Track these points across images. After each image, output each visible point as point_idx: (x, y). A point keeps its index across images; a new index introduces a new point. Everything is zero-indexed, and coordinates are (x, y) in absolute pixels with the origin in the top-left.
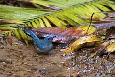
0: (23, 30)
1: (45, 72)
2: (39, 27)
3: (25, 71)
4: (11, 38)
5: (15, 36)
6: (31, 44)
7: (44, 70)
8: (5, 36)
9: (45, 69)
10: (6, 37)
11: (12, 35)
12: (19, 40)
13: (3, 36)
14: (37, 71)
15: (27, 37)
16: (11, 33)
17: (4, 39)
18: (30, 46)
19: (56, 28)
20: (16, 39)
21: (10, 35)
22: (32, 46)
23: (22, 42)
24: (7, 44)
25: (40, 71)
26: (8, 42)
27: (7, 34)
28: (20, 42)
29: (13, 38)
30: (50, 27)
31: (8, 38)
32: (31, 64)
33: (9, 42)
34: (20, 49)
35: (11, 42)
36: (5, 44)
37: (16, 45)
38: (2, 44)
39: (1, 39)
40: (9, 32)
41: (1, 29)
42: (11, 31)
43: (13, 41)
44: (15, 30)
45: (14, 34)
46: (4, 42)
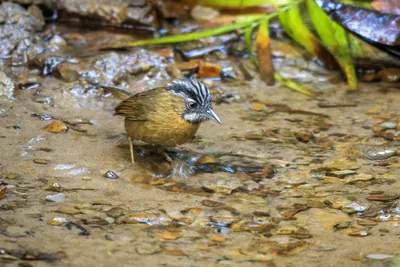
3: (340, 209)
4: (269, 45)
5: (287, 36)
6: (370, 75)
8: (237, 37)
10: (245, 43)
11: (273, 34)
12: (307, 58)
13: (226, 38)
14: (397, 209)
15: (350, 45)
16: (271, 21)
17: (233, 54)
18: (361, 85)
20: (293, 55)
21: (264, 32)
22: (374, 88)
23: (326, 67)
24: (248, 77)
26: (252, 66)
27: (248, 31)
28: (313, 66)
29: (277, 49)
31: (254, 49)
32: (370, 177)
33: (257, 69)
35: (267, 68)
36: (241, 76)
37: (292, 85)
38: (225, 78)
39: (218, 53)
40: (256, 21)
41: (215, 7)
42: (268, 13)
43: (278, 63)
44: (287, 11)
45: (281, 27)
46: (234, 70)
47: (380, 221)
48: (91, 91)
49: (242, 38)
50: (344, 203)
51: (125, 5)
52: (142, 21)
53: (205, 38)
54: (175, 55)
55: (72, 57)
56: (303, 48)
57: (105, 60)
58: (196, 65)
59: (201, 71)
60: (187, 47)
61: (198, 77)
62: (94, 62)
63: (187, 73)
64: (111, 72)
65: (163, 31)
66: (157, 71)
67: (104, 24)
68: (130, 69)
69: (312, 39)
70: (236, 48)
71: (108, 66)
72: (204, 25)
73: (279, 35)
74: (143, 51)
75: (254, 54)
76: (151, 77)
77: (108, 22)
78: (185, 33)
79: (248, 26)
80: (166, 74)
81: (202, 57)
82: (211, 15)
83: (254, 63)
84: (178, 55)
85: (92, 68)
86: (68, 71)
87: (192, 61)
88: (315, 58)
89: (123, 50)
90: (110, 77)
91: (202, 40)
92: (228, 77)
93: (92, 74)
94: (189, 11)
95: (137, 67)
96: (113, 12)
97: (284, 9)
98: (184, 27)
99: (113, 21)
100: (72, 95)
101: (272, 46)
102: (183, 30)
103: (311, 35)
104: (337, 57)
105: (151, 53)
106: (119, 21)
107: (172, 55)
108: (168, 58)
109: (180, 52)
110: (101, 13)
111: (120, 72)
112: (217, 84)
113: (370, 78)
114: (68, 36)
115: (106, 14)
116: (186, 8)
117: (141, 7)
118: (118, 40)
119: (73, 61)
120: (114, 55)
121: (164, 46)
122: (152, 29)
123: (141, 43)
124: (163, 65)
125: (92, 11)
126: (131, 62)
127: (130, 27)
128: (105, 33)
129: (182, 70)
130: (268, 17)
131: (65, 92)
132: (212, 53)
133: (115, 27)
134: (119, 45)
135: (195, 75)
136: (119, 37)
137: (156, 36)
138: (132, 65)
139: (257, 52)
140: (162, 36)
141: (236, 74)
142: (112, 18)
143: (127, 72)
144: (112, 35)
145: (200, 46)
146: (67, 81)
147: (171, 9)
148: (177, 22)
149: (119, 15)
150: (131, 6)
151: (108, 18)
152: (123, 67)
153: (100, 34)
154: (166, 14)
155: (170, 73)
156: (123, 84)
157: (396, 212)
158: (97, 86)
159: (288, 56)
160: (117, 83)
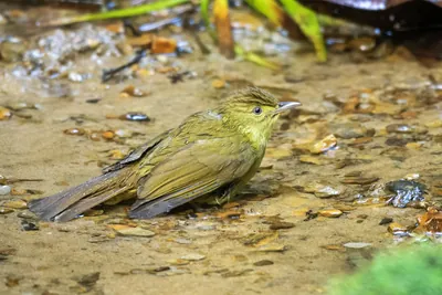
1: (417, 190)
3: (312, 193)
4: (228, 19)
5: (248, 5)
7: (414, 183)
8: (192, 8)
9: (416, 176)
10: (201, 15)
11: (231, 4)
12: (270, 27)
13: (180, 10)
14: (376, 192)
17: (188, 27)
23: (291, 37)
24: (205, 51)
25: (391, 189)
26: (210, 39)
27: (204, 1)
28: (276, 37)
29: (237, 20)
31: (212, 20)
33: (216, 43)
34: (281, 77)
35: (227, 41)
36: (197, 51)
37: (254, 58)
38: (179, 53)
39: (172, 27)
46: (190, 45)
48: (35, 73)
49: (199, 10)
50: (317, 187)
53: (157, 10)
54: (126, 30)
55: (14, 36)
56: (266, 18)
57: (50, 38)
58: (149, 41)
59: (154, 47)
60: (138, 22)
61: (152, 54)
62: (37, 41)
63: (139, 49)
65: (112, 5)
66: (107, 49)
68: (77, 47)
69: (276, 9)
71: (53, 45)
73: (238, 4)
74: (89, 27)
75: (212, 26)
76: (100, 55)
78: (135, 6)
80: (116, 52)
81: (155, 31)
83: (211, 35)
84: (130, 31)
85: (37, 47)
86: (10, 52)
87: (144, 36)
88: (279, 28)
89: (68, 27)
90: (54, 56)
91: (154, 13)
92: (185, 52)
93: (36, 54)
95: (84, 45)
100: (14, 77)
101: (232, 17)
102: (133, 3)
104: (302, 26)
105: (99, 28)
107: (122, 30)
108: (118, 34)
109: (132, 27)
111: (66, 51)
112: (172, 59)
113: (341, 48)
114: (8, 13)
118: (64, 15)
119: (15, 40)
120: (59, 32)
121: (113, 20)
122: (100, 2)
123: (86, 17)
124: (114, 42)
126: (78, 39)
127: (75, 2)
128: (48, 9)
129: (134, 46)
131: (7, 75)
132: (166, 27)
133: (60, 2)
134: (66, 21)
135: (148, 52)
136: (63, 12)
137: (104, 9)
138: (79, 43)
139: (215, 24)
140: (110, 9)
141: (193, 48)
143: (74, 50)
144: (56, 11)
145: (152, 19)
146: (9, 62)
152: (69, 45)
153: (42, 10)
155: (121, 50)
156: (70, 63)
157: (375, 196)
158: (42, 67)
159: (249, 26)
160: (63, 62)
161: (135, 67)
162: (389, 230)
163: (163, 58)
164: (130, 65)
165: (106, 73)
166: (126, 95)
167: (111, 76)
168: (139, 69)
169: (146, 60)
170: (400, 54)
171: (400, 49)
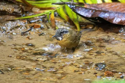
0: (71, 9)
1: (104, 66)
2: (94, 3)
5: (59, 16)
7: (103, 64)
9: (104, 62)
11: (55, 16)
12: (65, 22)
13: (42, 17)
14: (93, 66)
15: (78, 18)
16: (54, 12)
17: (44, 21)
18: (81, 30)
19: (119, 4)
20: (61, 21)
21: (53, 15)
23: (71, 24)
24: (48, 28)
25: (97, 65)
26: (49, 25)
27: (48, 15)
28: (67, 25)
29: (56, 20)
30: (109, 3)
31: (50, 20)
33: (51, 26)
35: (54, 25)
38: (42, 28)
39: (40, 21)
40: (50, 12)
41: (39, 8)
42: (54, 9)
43: (57, 24)
44: (59, 9)
45: (58, 13)
46: (44, 26)
47: (88, 69)
48: (4, 32)
49: (46, 17)
51: (13, 8)
52: (18, 12)
53: (36, 17)
54: (27, 22)
56: (64, 19)
57: (8, 23)
58: (34, 25)
59: (35, 26)
60: (31, 20)
61: (34, 28)
62: (5, 24)
63: (31, 27)
64: (9, 27)
65: (24, 15)
66: (22, 27)
67: (7, 13)
68: (15, 26)
69: (67, 17)
70: (45, 19)
71: (8, 25)
72: (35, 13)
73: (57, 16)
74: (18, 21)
75: (50, 21)
76: (21, 28)
77: (9, 12)
78: (30, 16)
79: (48, 13)
80: (25, 27)
81: (35, 22)
82: (37, 10)
83: (50, 24)
84: (28, 22)
85: (4, 26)
87: (32, 24)
88: (67, 22)
89: (13, 21)
90: (9, 28)
91: (35, 17)
92: (43, 28)
93: (4, 27)
94: (31, 9)
95: (17, 25)
96: (10, 10)
97: (58, 8)
98: (30, 14)
99: (10, 12)
101: (55, 19)
102: (30, 15)
103: (67, 16)
104: (74, 22)
105: (21, 21)
106: (12, 12)
107: (26, 22)
109: (29, 21)
110: (6, 10)
111: (12, 27)
112: (39, 30)
113: (84, 28)
115: (8, 10)
116: (30, 8)
117: (18, 8)
118: (11, 18)
120: (10, 22)
121: (24, 19)
122: (21, 14)
123: (18, 18)
124: (24, 25)
125: (4, 9)
126: (15, 24)
127: (15, 14)
128: (7, 16)
129: (29, 26)
130: (54, 11)
132: (38, 21)
133: (10, 14)
134: (11, 19)
135: (33, 27)
136: (11, 17)
137: (22, 16)
139: (51, 21)
140: (24, 16)
141: (45, 27)
142: (10, 11)
143: (14, 27)
144: (9, 16)
145: (34, 19)
147: (26, 9)
148: (28, 12)
149: (11, 10)
150: (15, 8)
151: (8, 11)
152: (13, 25)
153: (6, 16)
154: (25, 10)
155: (26, 27)
156: (13, 30)
157: (92, 67)
158: (5, 31)
159: (60, 22)
160: (11, 30)
161: (30, 31)
162: (96, 76)
163: (37, 29)
164: (28, 31)
165: (22, 33)
166: (27, 39)
167: (23, 34)
168: (31, 32)
169: (32, 30)
170: (100, 29)
171: (100, 28)
